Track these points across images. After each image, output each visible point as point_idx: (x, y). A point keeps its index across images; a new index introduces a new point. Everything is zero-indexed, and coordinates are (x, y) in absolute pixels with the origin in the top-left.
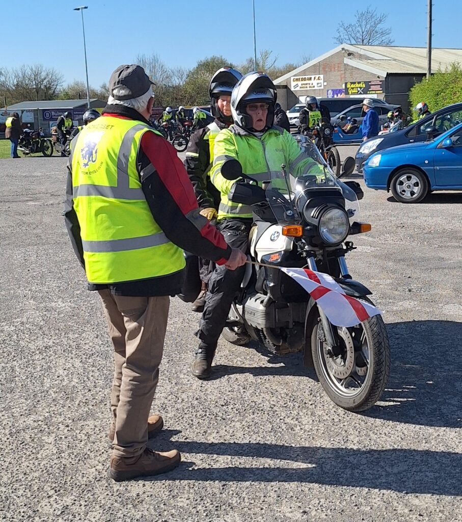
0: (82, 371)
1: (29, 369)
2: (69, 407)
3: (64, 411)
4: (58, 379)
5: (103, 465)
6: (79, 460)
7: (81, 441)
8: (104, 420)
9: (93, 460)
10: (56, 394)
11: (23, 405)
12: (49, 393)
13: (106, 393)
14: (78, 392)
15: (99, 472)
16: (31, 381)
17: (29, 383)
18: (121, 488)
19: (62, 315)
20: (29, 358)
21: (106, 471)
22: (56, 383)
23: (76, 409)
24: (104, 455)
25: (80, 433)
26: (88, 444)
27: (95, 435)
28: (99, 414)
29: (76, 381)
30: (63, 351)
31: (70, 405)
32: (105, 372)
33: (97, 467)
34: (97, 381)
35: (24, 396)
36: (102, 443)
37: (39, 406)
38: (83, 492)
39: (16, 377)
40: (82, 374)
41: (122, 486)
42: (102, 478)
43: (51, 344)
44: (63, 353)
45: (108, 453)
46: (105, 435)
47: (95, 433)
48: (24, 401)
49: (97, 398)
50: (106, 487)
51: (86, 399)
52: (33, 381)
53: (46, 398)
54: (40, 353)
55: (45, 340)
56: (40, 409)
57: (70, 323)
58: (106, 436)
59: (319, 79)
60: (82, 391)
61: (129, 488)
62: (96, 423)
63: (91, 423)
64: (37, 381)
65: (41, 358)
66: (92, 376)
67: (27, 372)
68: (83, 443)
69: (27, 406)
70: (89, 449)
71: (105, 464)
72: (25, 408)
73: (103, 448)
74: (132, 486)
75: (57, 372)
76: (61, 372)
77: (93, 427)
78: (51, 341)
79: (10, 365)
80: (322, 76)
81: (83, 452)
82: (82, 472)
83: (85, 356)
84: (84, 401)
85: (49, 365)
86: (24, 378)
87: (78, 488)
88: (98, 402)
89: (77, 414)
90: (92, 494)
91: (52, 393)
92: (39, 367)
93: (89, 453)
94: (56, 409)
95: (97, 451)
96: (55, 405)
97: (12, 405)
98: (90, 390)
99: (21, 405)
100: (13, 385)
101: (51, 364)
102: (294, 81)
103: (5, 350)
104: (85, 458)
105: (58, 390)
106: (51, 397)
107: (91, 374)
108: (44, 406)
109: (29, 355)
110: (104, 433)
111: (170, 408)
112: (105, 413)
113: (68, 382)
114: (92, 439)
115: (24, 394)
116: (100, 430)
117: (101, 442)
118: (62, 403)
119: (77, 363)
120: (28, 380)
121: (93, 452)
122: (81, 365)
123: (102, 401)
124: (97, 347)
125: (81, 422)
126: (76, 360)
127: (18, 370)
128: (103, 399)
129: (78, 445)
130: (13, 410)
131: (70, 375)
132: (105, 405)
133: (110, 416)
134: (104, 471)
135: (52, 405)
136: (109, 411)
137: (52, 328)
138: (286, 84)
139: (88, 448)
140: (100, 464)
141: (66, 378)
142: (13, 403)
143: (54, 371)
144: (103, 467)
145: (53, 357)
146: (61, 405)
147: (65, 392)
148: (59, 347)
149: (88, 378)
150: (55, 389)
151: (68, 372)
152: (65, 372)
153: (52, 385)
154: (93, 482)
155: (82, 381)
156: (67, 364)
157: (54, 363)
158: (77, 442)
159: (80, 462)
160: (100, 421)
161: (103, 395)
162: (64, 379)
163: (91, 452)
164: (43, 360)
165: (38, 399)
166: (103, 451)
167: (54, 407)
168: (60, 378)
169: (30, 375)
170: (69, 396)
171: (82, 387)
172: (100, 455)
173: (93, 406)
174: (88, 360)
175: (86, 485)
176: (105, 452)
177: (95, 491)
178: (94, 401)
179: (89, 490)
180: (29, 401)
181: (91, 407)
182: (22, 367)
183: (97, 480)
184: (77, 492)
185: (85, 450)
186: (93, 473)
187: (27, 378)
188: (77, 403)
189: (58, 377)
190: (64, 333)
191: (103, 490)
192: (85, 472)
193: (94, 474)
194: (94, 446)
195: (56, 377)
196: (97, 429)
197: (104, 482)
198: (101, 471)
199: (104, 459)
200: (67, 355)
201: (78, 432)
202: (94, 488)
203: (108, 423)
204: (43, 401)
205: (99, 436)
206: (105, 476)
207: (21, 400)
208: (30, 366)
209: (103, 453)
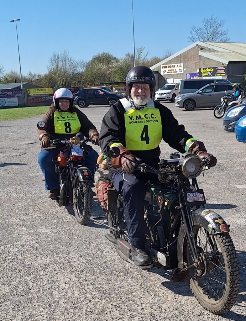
1: (39, 283)
2: (79, 315)
3: (76, 318)
4: (63, 291)
10: (66, 304)
11: (43, 313)
12: (60, 303)
13: (103, 303)
16: (43, 293)
17: (42, 294)
19: (49, 239)
20: (36, 273)
22: (62, 294)
23: (85, 317)
29: (77, 293)
30: (59, 268)
31: (79, 314)
32: (97, 285)
34: (93, 293)
35: (42, 306)
37: (55, 314)
39: (31, 290)
40: (80, 287)
43: (48, 262)
44: (60, 270)
48: (43, 310)
49: (98, 307)
51: (90, 309)
52: (45, 293)
53: (59, 307)
54: (43, 269)
55: (43, 259)
56: (58, 317)
57: (57, 246)
59: (180, 66)
60: (85, 301)
64: (48, 293)
65: (45, 274)
66: (88, 289)
67: (38, 285)
69: (46, 314)
72: (45, 316)
75: (61, 286)
76: (63, 285)
78: (48, 260)
79: (24, 279)
80: (182, 64)
83: (77, 272)
84: (89, 310)
85: (52, 279)
86: (37, 290)
88: (100, 311)
91: (62, 303)
92: (45, 281)
94: (70, 317)
96: (68, 314)
97: (34, 313)
98: (90, 301)
99: (41, 313)
100: (31, 297)
101: (54, 278)
102: (163, 68)
103: (16, 267)
105: (66, 301)
106: (62, 307)
107: (87, 287)
108: (59, 314)
109: (35, 271)
111: (158, 316)
113: (71, 294)
115: (41, 304)
118: (72, 311)
119: (74, 279)
120: (41, 292)
122: (76, 279)
123: (103, 311)
124: (84, 265)
126: (72, 276)
127: (30, 283)
128: (103, 308)
130: (37, 318)
131: (71, 288)
132: (107, 313)
135: (65, 314)
136: (111, 319)
137: (45, 249)
138: (157, 70)
141: (69, 291)
142: (35, 312)
143: (58, 284)
145: (53, 273)
146: (73, 314)
147: (72, 303)
148: (55, 264)
149: (86, 290)
150: (63, 300)
151: (68, 285)
152: (67, 285)
153: (60, 297)
155: (82, 293)
156: (66, 279)
157: (56, 278)
161: (102, 305)
162: (67, 291)
164: (47, 275)
165: (53, 308)
167: (68, 315)
168: (64, 290)
169: (41, 288)
170: (76, 306)
173: (97, 314)
174: (80, 275)
178: (97, 310)
180: (47, 310)
181: (96, 316)
182: (33, 281)
187: (40, 291)
188: (84, 311)
189: (63, 289)
190: (55, 254)
195: (61, 289)
200: (63, 271)
204: (58, 310)
207: (41, 309)
208: (38, 280)
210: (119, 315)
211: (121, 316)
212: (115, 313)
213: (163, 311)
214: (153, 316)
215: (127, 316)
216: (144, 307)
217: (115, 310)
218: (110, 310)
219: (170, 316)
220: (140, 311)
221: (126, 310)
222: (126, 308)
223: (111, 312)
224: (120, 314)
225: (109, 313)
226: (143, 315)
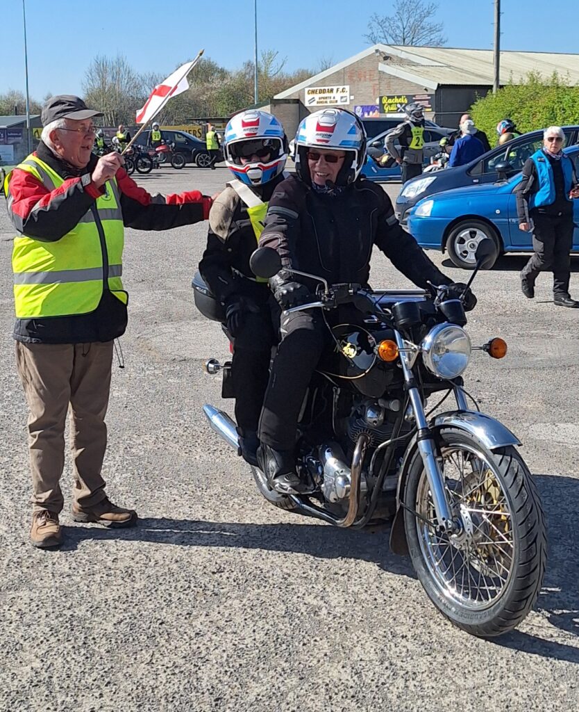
0: (13, 513)
5: (42, 661)
6: (8, 652)
7: (11, 623)
8: (44, 591)
9: (27, 653)
14: (7, 545)
15: (36, 673)
18: (68, 699)
21: (46, 672)
23: (4, 571)
24: (43, 646)
25: (9, 610)
26: (21, 627)
27: (31, 613)
28: (37, 580)
29: (5, 528)
33: (34, 665)
36: (41, 627)
38: (13, 703)
40: (13, 518)
41: (69, 695)
42: (40, 681)
45: (49, 642)
46: (45, 614)
47: (30, 611)
49: (34, 555)
50: (47, 696)
51: (19, 558)
58: (47, 616)
59: (344, 91)
60: (14, 544)
61: (79, 699)
62: (33, 596)
63: (25, 594)
66: (27, 521)
68: (13, 625)
70: (22, 636)
71: (45, 660)
73: (42, 634)
74: (83, 696)
77: (28, 601)
80: (348, 88)
81: (13, 639)
82: (12, 671)
83: (18, 491)
84: (15, 560)
87: (5, 697)
88: (35, 562)
89: (5, 580)
90: (26, 706)
93: (21, 641)
95: (33, 639)
98: (24, 544)
102: (309, 94)
104: (16, 650)
110: (43, 610)
112: (46, 579)
114: (27, 619)
116: (38, 606)
117: (39, 625)
119: (7, 502)
121: (28, 641)
122: (12, 504)
123: (40, 561)
125: (10, 592)
126: (5, 497)
128: (42, 557)
129: (6, 629)
132: (46, 566)
133: (52, 584)
134: (44, 670)
136: (51, 577)
139: (20, 634)
140: (38, 660)
144: (42, 664)
149: (21, 525)
154: (27, 688)
155: (14, 529)
158: (5, 623)
159: (9, 656)
160: (38, 592)
163: (25, 640)
166: (42, 639)
171: (13, 538)
172: (38, 645)
173: (28, 568)
174: (21, 497)
175: (18, 693)
176: (45, 641)
177: (31, 703)
178: (31, 560)
179: (22, 701)
181: (26, 570)
183: (33, 684)
184: (5, 703)
185: (16, 636)
186: (27, 673)
188: (5, 562)
191: (41, 700)
192: (15, 672)
193: (29, 675)
194: (29, 631)
196: (34, 604)
197: (43, 688)
198: (39, 670)
199: (43, 652)
201: (6, 607)
202: (29, 697)
203: (50, 595)
205: (36, 616)
206: (45, 678)
209: (42, 642)
210: (67, 570)
211: (70, 572)
212: (62, 566)
213: (152, 563)
214: (130, 572)
215: (81, 572)
216: (119, 556)
217: (64, 561)
218: (54, 561)
219: (160, 574)
220: (109, 564)
221: (83, 561)
222: (86, 557)
223: (54, 564)
224: (70, 568)
225: (50, 566)
226: (112, 572)
